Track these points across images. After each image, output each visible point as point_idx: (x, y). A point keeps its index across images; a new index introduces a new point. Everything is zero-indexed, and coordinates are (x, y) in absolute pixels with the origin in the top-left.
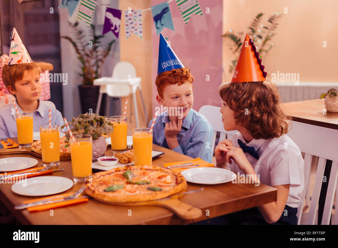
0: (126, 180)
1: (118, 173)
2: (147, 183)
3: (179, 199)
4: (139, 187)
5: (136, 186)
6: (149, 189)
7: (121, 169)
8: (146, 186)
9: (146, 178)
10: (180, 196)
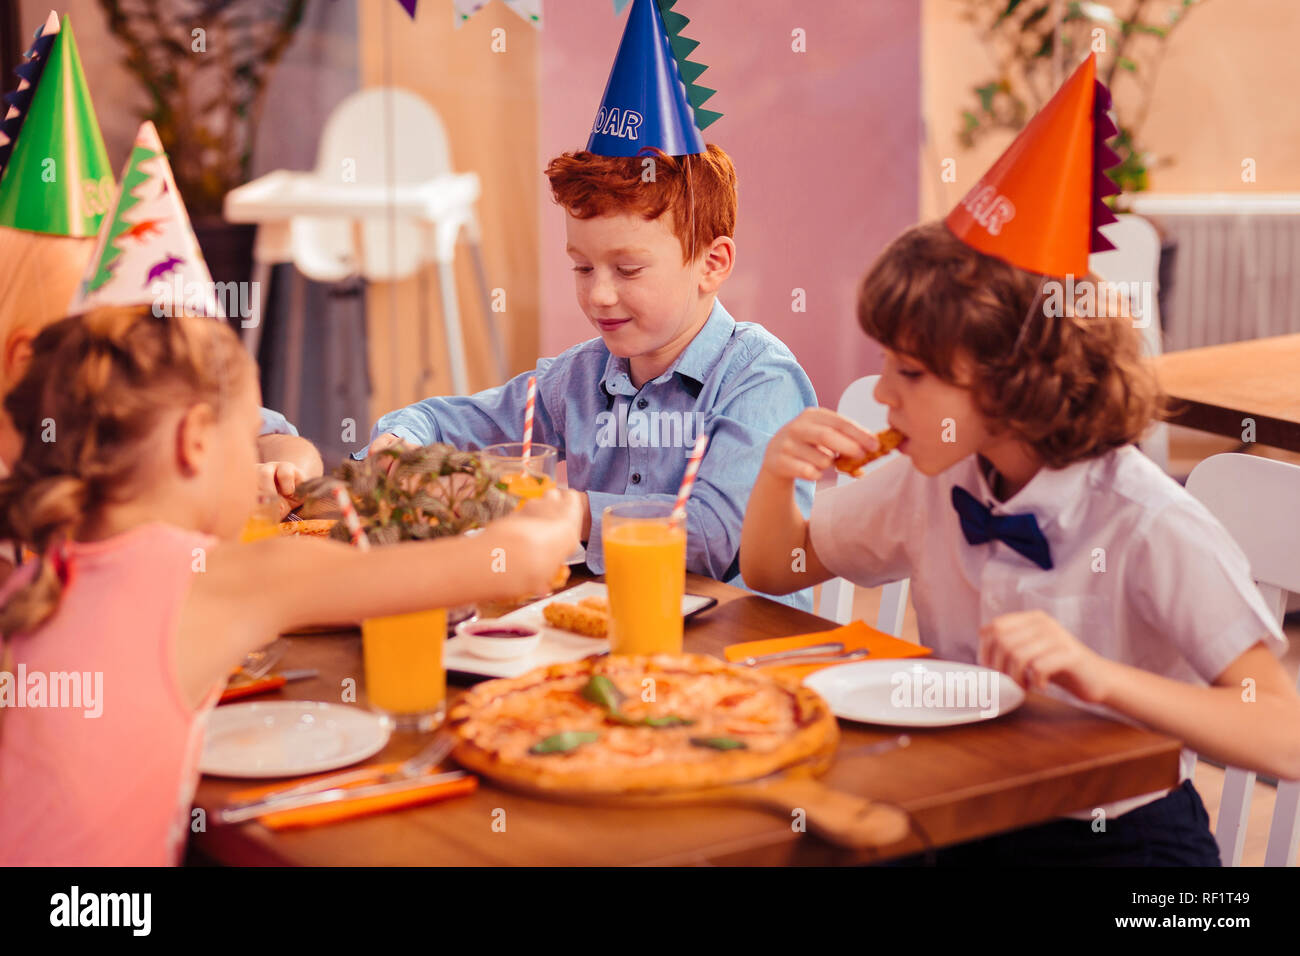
0: (597, 714)
1: (557, 686)
2: (685, 723)
3: (818, 777)
4: (659, 737)
5: (645, 733)
6: (697, 743)
7: (565, 671)
8: (683, 733)
9: (673, 705)
10: (820, 769)
